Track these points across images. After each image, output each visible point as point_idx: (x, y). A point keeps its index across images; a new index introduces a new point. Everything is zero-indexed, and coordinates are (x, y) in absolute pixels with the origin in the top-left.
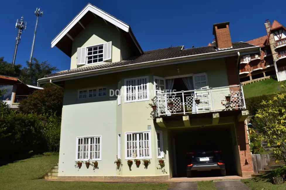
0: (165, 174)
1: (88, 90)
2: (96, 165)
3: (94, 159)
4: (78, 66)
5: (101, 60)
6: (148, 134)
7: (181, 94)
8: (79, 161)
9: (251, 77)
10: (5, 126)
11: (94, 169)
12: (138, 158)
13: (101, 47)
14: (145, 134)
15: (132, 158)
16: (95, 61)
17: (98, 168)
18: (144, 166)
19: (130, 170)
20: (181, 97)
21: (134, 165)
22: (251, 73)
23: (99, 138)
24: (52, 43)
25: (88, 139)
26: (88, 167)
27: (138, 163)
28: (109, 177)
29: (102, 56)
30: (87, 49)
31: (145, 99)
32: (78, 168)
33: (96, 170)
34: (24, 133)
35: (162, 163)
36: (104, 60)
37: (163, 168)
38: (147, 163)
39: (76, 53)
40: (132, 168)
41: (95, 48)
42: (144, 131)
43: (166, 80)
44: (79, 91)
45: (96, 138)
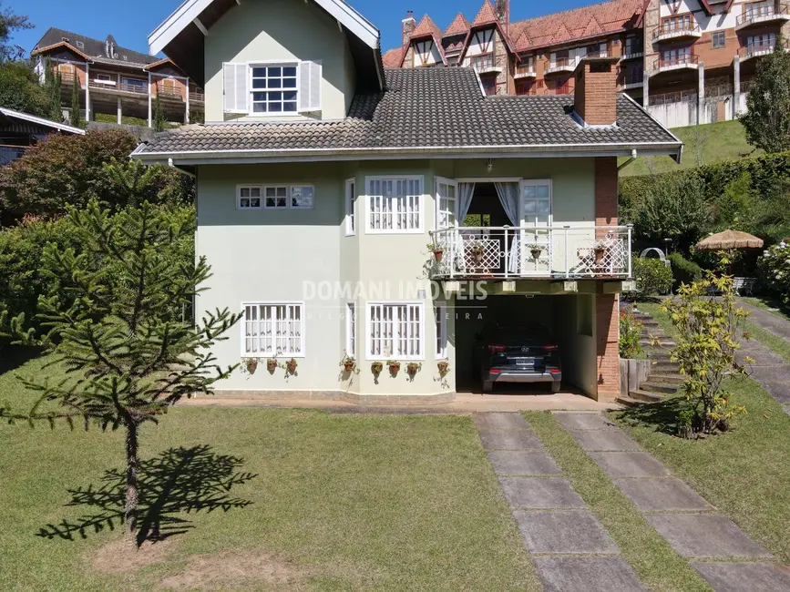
1: (264, 188)
2: (291, 367)
3: (288, 355)
4: (228, 117)
5: (290, 107)
6: (417, 309)
7: (503, 231)
8: (251, 359)
11: (287, 377)
12: (395, 357)
13: (290, 70)
14: (412, 309)
15: (382, 358)
16: (275, 107)
17: (296, 375)
18: (408, 376)
19: (376, 382)
20: (502, 239)
21: (385, 372)
23: (298, 308)
25: (269, 308)
26: (272, 372)
27: (394, 369)
28: (324, 393)
29: (292, 95)
30: (251, 70)
31: (415, 230)
32: (248, 372)
33: (292, 377)
35: (443, 368)
36: (299, 109)
37: (444, 379)
38: (412, 371)
39: (220, 74)
40: (379, 379)
41: (274, 70)
43: (460, 184)
44: (239, 187)
45: (292, 308)
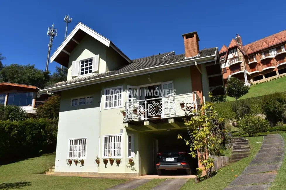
0: (135, 172)
1: (79, 98)
2: (82, 163)
3: (81, 158)
4: (73, 77)
5: (90, 72)
6: (120, 137)
7: (144, 101)
8: (69, 159)
9: (277, 72)
10: (16, 130)
11: (81, 166)
12: (113, 157)
13: (91, 60)
14: (118, 137)
15: (107, 158)
16: (86, 72)
17: (84, 166)
18: (117, 165)
19: (106, 167)
21: (109, 163)
22: (277, 68)
23: (85, 140)
24: (51, 59)
25: (77, 140)
26: (76, 164)
27: (112, 162)
28: (92, 173)
29: (91, 68)
30: (81, 62)
31: (120, 106)
32: (69, 165)
33: (83, 166)
34: (34, 135)
36: (93, 71)
37: (133, 167)
38: (118, 162)
39: (71, 66)
40: (107, 166)
41: (87, 61)
42: (118, 134)
43: (142, 88)
44: (72, 99)
45: (83, 140)
